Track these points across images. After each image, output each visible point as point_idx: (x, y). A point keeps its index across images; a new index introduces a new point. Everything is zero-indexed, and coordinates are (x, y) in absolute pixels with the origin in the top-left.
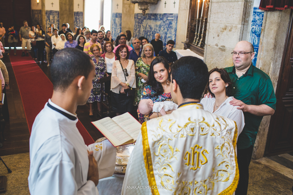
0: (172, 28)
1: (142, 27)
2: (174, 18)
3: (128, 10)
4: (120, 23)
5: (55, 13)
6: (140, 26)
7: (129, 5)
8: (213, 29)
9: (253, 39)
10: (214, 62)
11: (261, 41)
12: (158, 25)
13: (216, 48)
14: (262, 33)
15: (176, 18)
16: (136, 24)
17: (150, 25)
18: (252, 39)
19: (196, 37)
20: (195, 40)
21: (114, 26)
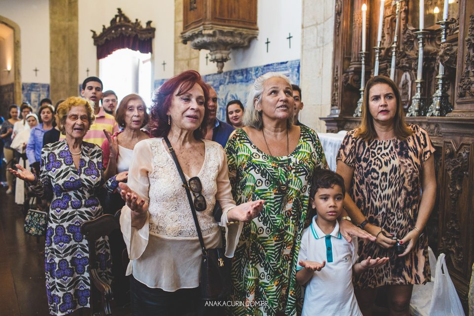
2: (290, 70)
5: (41, 89)
7: (187, 62)
15: (296, 70)
17: (234, 96)
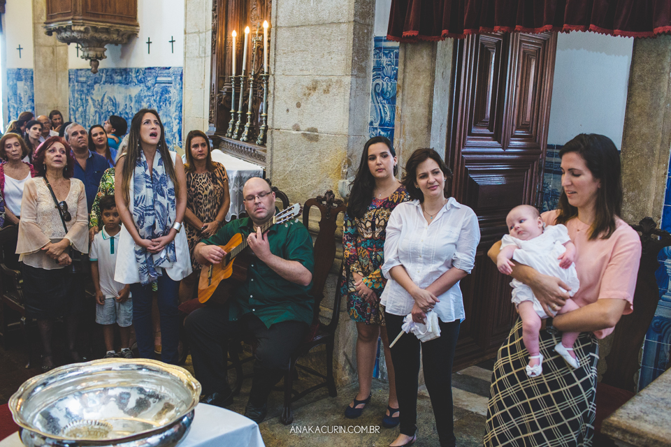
0: (170, 103)
1: (90, 102)
2: (173, 78)
3: (49, 61)
4: (29, 93)
6: (87, 100)
7: (51, 48)
8: (284, 90)
9: (380, 110)
10: (294, 168)
11: (398, 111)
12: (133, 96)
13: (297, 134)
14: (400, 94)
15: (179, 78)
16: (74, 97)
17: (112, 98)
18: (376, 109)
19: (232, 120)
20: (231, 127)
21: (12, 102)
